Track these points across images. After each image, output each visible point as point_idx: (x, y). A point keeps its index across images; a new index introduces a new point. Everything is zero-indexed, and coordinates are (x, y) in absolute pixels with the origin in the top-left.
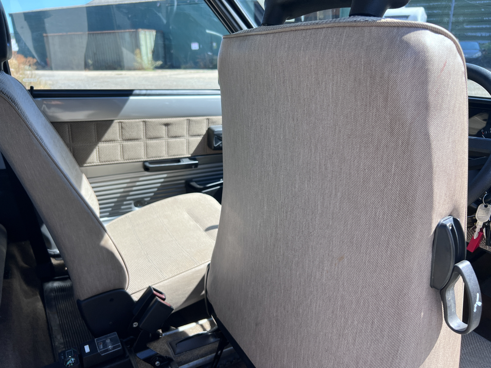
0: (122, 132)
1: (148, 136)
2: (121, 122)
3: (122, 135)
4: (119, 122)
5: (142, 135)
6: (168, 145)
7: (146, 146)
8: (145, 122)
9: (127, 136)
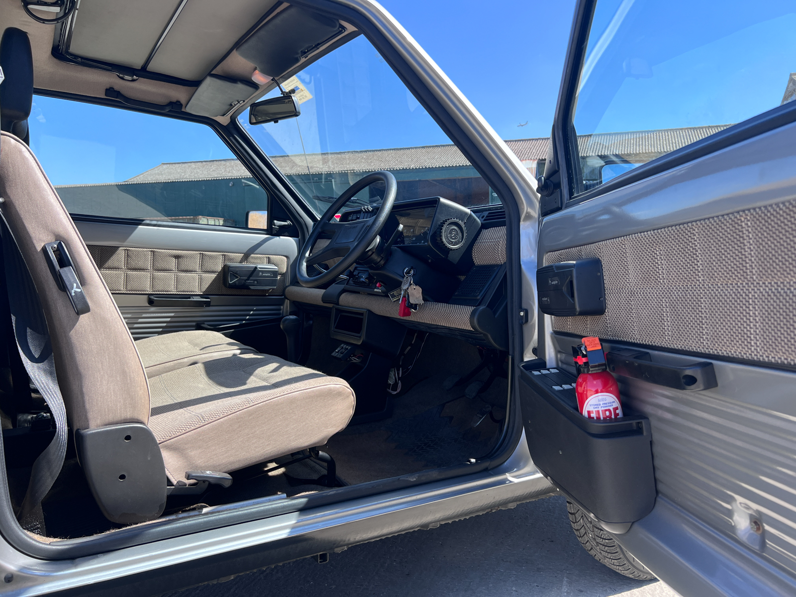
0: (127, 260)
1: (156, 267)
2: (128, 250)
3: (127, 263)
4: (125, 250)
5: (149, 266)
6: (178, 280)
7: (153, 278)
8: (153, 252)
9: (133, 264)
